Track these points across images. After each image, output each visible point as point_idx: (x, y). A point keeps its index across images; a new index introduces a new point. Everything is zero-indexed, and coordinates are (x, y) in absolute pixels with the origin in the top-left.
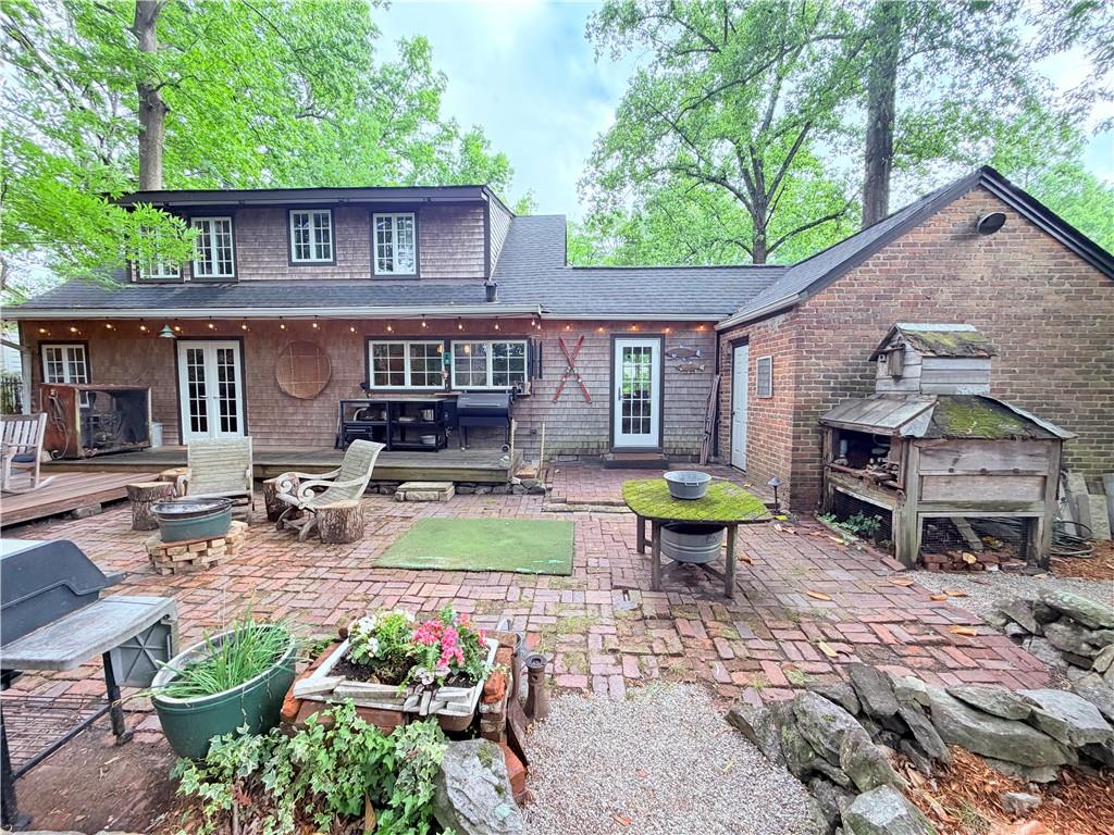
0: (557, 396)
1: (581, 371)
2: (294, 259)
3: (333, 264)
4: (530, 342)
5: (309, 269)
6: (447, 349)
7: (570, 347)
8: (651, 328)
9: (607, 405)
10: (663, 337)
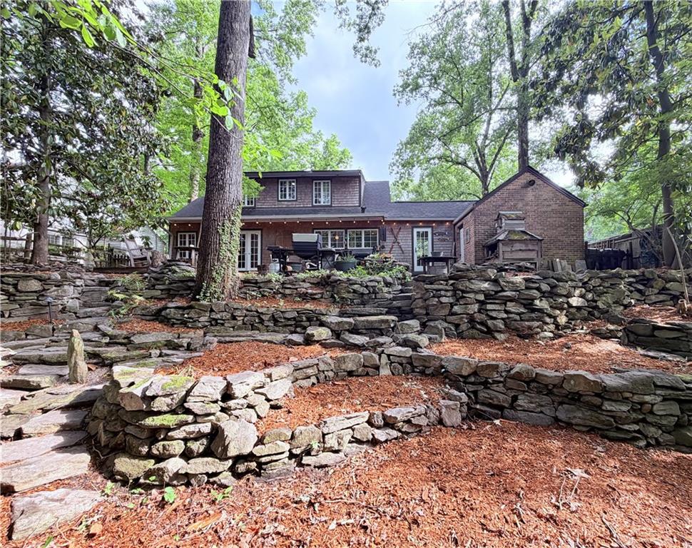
0: (391, 251)
1: (400, 241)
2: (280, 199)
3: (296, 201)
4: (380, 230)
5: (286, 203)
6: (346, 233)
7: (395, 231)
8: (427, 223)
9: (411, 254)
10: (432, 227)
